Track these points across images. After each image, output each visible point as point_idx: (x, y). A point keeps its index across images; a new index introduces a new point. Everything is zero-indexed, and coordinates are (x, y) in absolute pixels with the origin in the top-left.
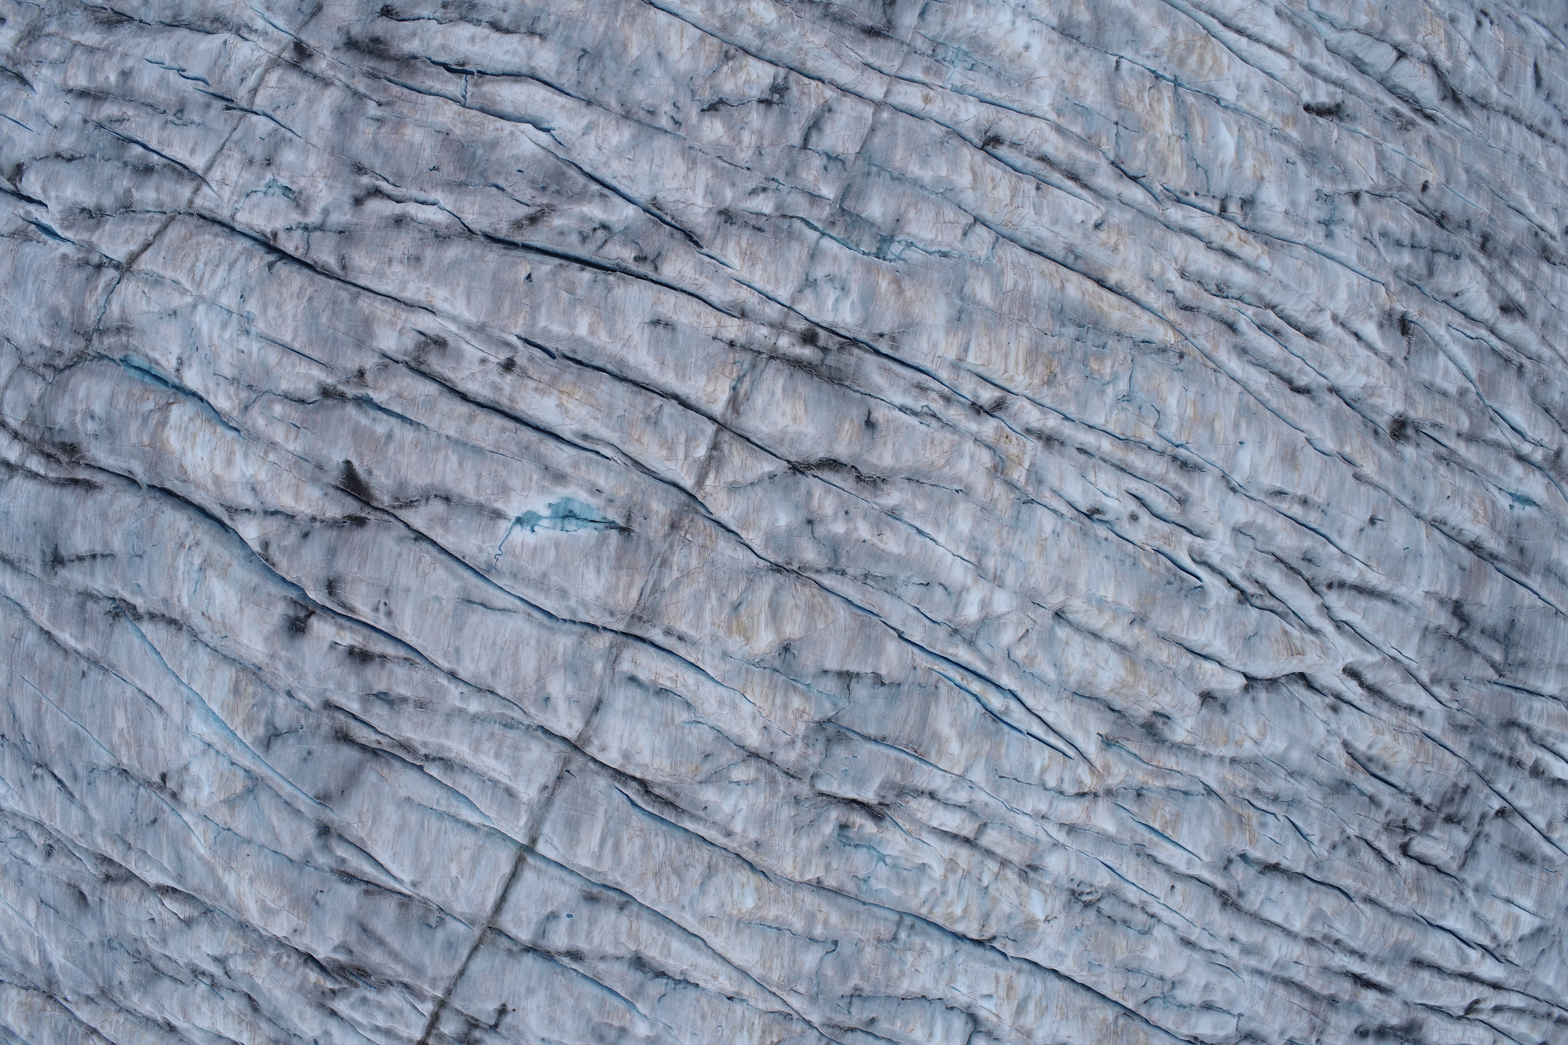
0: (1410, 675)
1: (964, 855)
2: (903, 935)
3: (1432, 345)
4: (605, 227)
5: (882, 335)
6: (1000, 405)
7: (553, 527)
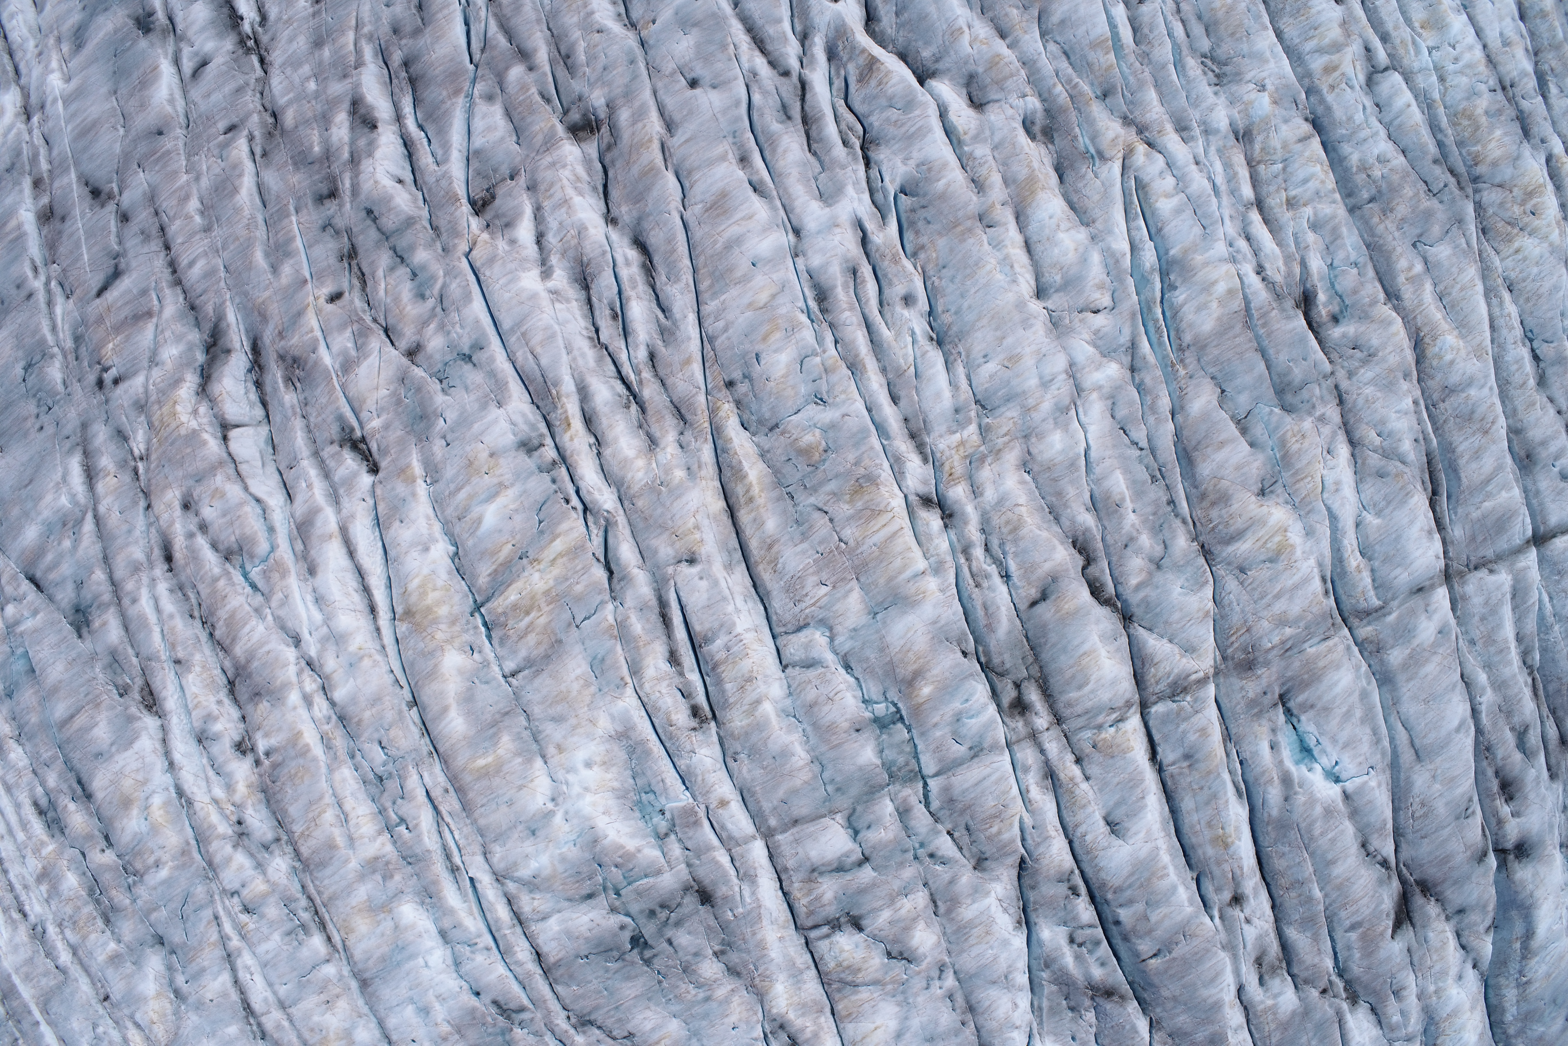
1: (1276, 201)
2: (1365, 195)
3: (474, 164)
4: (1072, 940)
5: (965, 654)
6: (926, 501)
7: (1324, 751)
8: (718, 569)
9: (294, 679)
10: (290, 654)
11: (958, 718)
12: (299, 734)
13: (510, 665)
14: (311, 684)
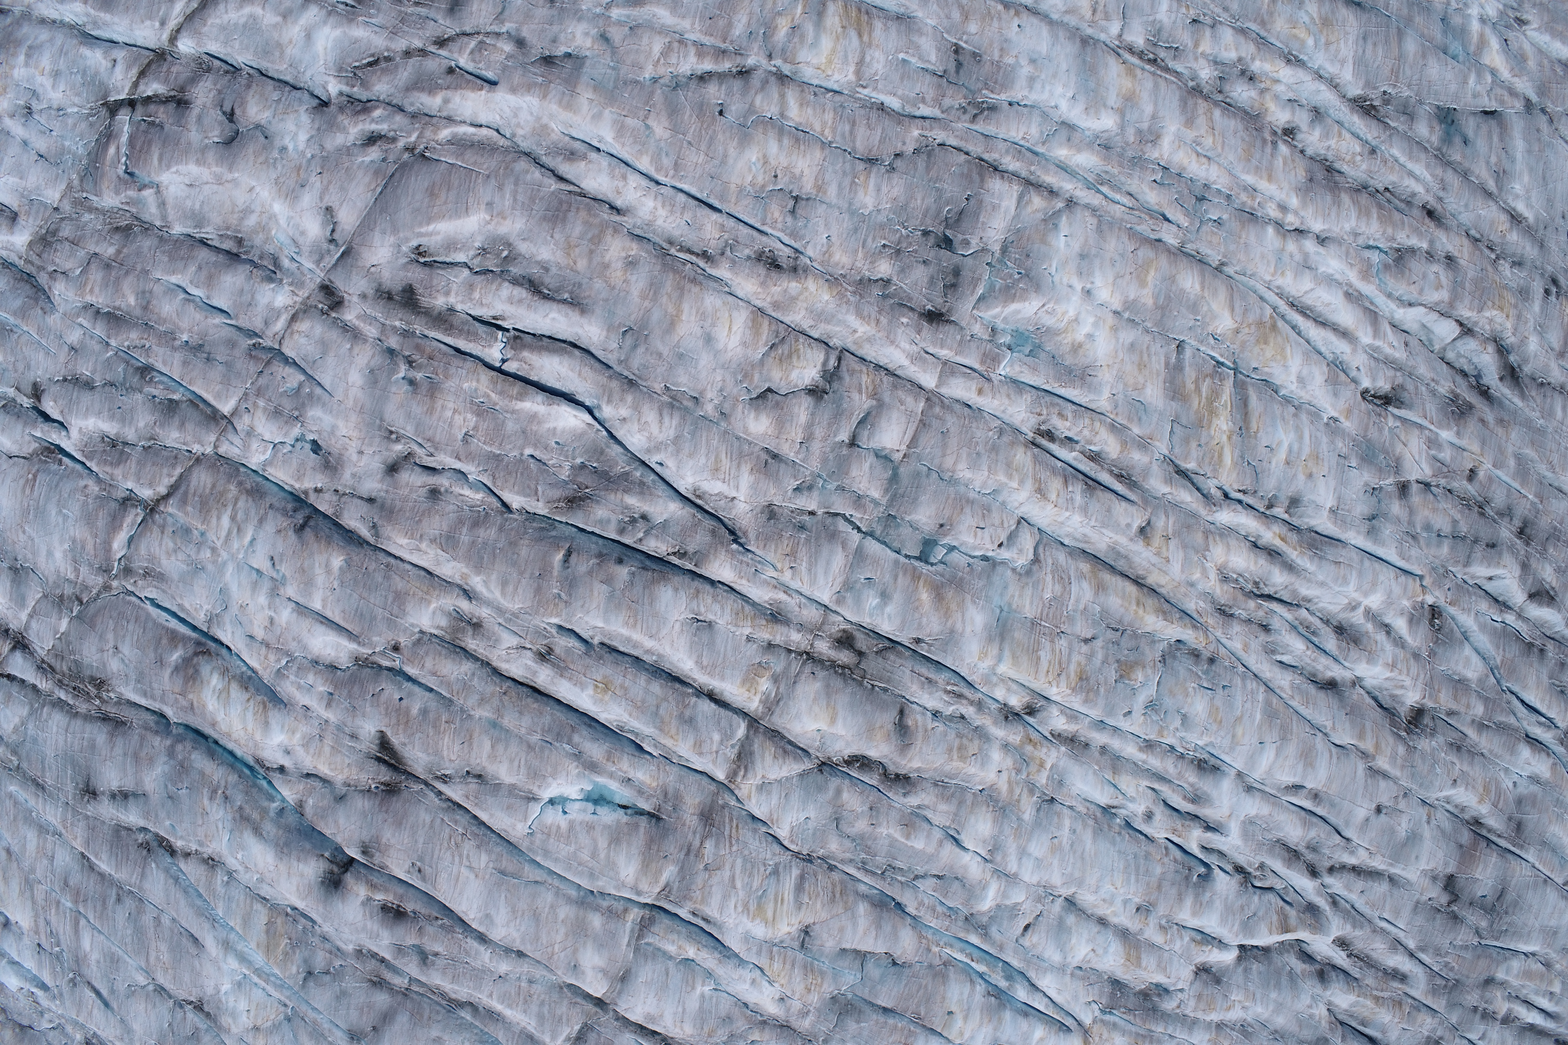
0: (1397, 944)
3: (1458, 635)
4: (645, 518)
5: (918, 641)
6: (1031, 711)
7: (584, 811)
8: (1123, 540)
9: (1302, 213)
10: (1317, 226)
11: (885, 596)
12: (1270, 179)
13: (1188, 353)
14: (1291, 220)
